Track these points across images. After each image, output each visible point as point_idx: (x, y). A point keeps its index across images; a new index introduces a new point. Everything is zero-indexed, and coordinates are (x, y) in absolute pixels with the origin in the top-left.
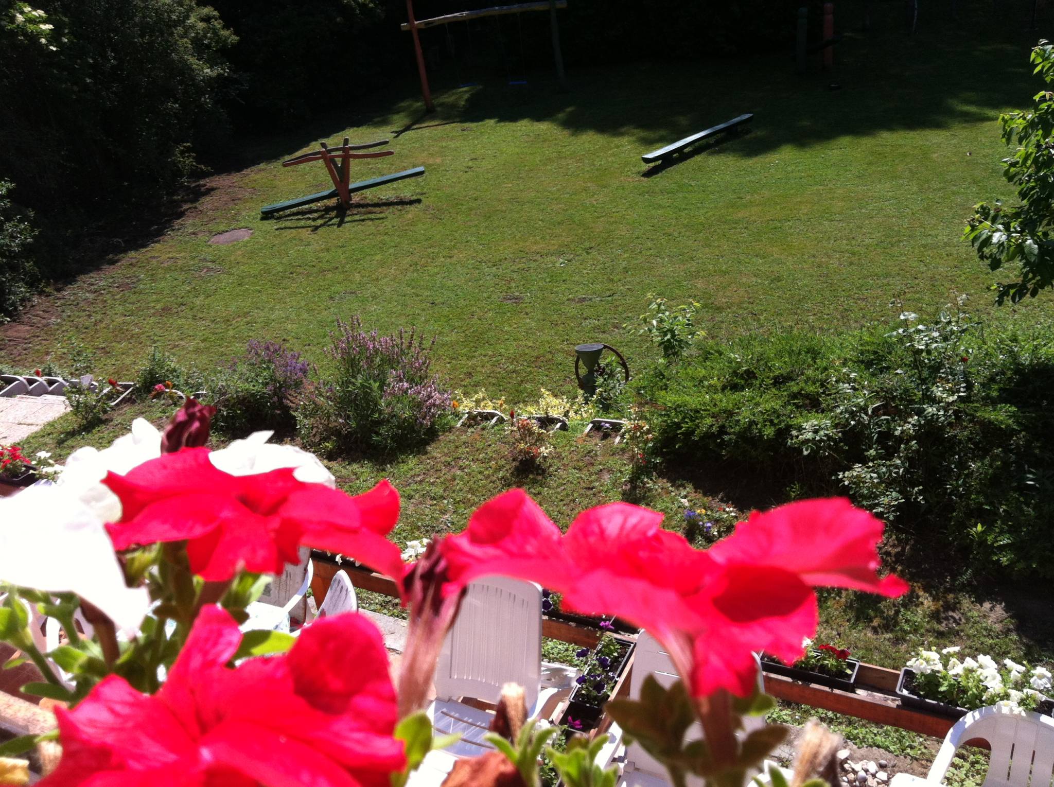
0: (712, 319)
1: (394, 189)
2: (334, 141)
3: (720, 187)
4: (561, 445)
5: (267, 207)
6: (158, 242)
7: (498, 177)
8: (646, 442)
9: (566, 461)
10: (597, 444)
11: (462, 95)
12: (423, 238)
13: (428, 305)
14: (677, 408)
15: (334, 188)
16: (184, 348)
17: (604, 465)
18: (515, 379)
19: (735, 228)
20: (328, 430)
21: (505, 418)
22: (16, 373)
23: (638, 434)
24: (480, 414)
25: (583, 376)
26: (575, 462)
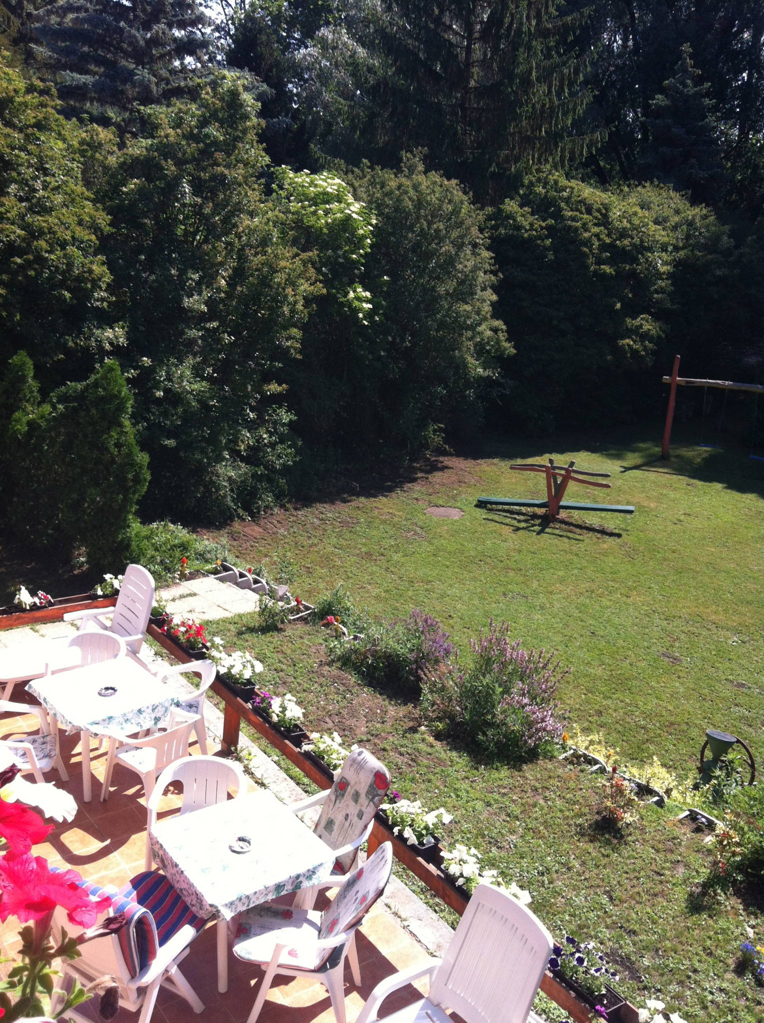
1: (602, 518)
2: (561, 460)
4: (650, 818)
5: (484, 497)
6: (386, 496)
7: (704, 538)
8: (734, 854)
9: (647, 837)
10: (686, 833)
11: (700, 452)
12: (609, 569)
13: (588, 633)
15: (546, 500)
16: (368, 592)
17: (684, 857)
18: (642, 735)
20: (445, 712)
21: (607, 769)
22: (233, 565)
23: (725, 842)
24: (585, 756)
25: (705, 760)
26: (655, 842)
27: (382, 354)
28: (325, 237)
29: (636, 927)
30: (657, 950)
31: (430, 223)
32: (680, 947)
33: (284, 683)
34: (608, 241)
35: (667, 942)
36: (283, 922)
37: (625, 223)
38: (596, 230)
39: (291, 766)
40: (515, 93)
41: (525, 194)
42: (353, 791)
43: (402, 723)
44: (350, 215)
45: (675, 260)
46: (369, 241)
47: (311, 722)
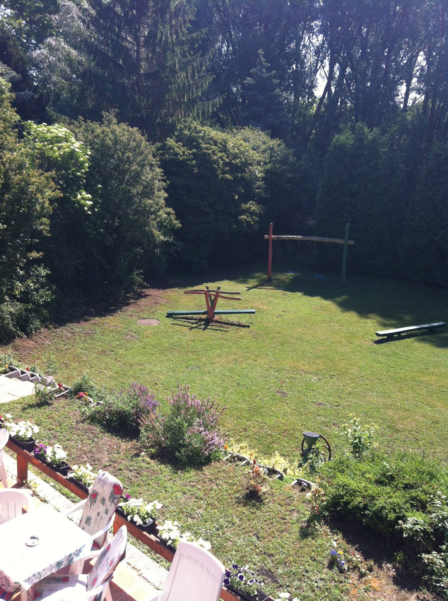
0: (392, 436)
1: (238, 317)
2: (212, 286)
3: (417, 359)
4: (276, 487)
5: (171, 311)
6: (112, 315)
7: (294, 324)
8: (322, 501)
9: (275, 498)
10: (296, 493)
11: (288, 276)
12: (244, 347)
13: (236, 384)
14: (344, 486)
15: (206, 310)
16: (105, 374)
17: (296, 507)
18: (269, 440)
19: (420, 386)
20: (155, 442)
21: (251, 462)
22: (17, 367)
23: (317, 495)
24: (238, 456)
25: (304, 449)
26: (280, 501)
27: (102, 230)
28: (60, 163)
29: (273, 552)
30: (285, 563)
31: (123, 154)
32: (298, 559)
33: (55, 437)
34: (227, 160)
35: (291, 557)
36: (64, 584)
37: (236, 150)
38: (220, 154)
39: (63, 487)
40: (167, 77)
41: (178, 135)
42: (101, 498)
43: (130, 452)
44: (74, 149)
45: (265, 170)
46: (87, 164)
47: (73, 458)
